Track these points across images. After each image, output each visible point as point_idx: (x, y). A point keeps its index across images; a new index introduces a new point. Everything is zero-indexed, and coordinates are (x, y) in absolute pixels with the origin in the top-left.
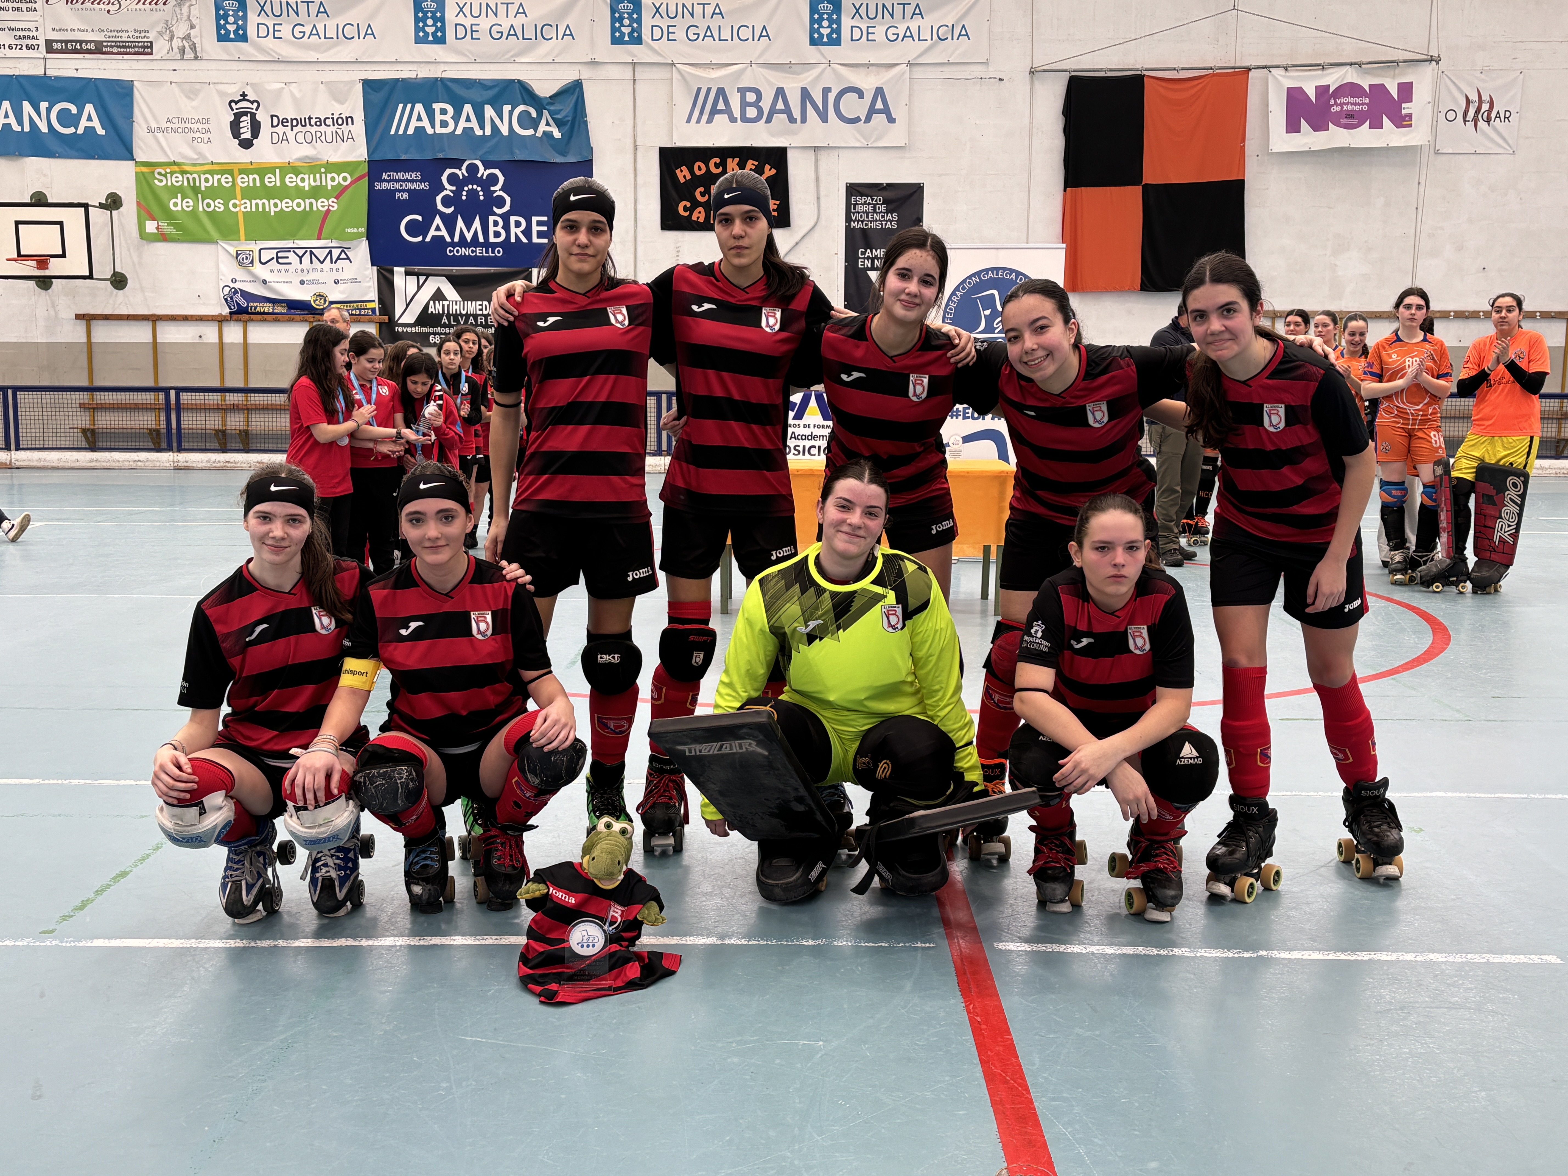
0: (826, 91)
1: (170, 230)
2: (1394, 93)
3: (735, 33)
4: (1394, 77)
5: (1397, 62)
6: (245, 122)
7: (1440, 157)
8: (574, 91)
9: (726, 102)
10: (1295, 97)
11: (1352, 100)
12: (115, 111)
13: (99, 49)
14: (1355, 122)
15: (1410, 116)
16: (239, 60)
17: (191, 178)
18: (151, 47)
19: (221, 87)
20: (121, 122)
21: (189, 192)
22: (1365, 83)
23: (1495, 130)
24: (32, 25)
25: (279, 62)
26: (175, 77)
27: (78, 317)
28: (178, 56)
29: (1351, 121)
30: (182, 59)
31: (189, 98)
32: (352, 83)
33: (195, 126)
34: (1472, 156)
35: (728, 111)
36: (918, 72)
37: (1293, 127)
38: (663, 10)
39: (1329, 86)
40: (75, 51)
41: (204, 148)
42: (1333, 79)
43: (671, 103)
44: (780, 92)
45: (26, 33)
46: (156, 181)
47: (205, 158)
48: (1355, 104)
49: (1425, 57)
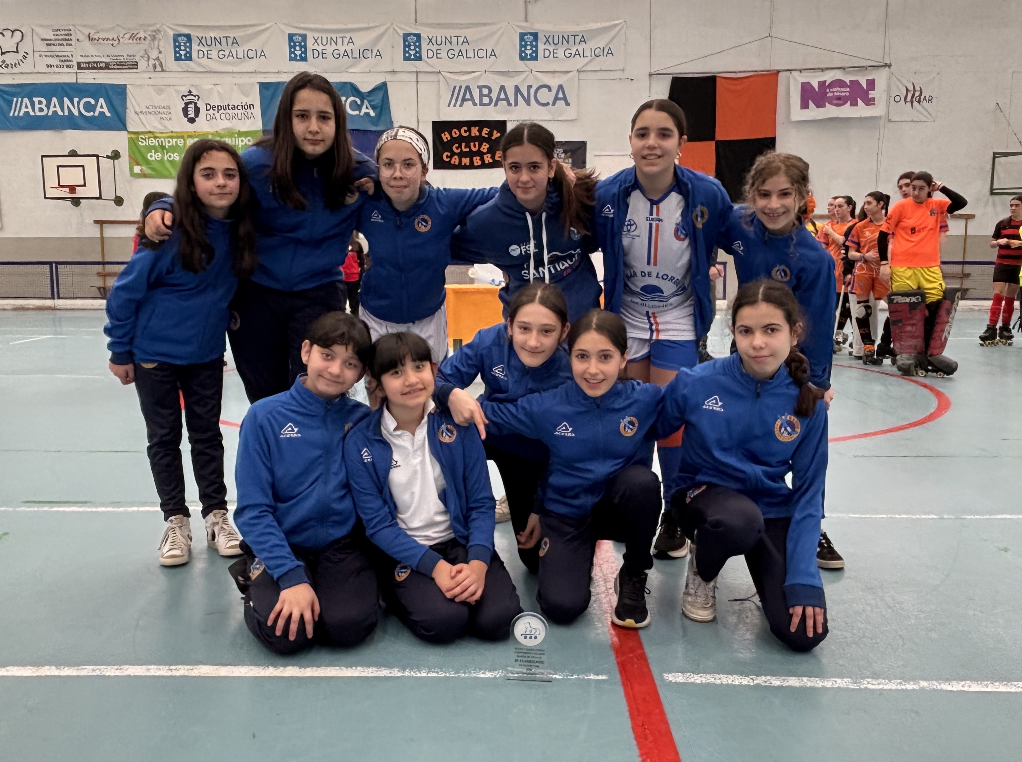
0: (530, 87)
1: (148, 171)
2: (864, 85)
3: (476, 54)
4: (864, 76)
5: (865, 67)
6: (191, 108)
7: (891, 124)
8: (382, 88)
9: (471, 95)
10: (806, 89)
11: (838, 89)
12: (116, 102)
13: (107, 66)
14: (841, 102)
15: (873, 99)
16: (188, 72)
17: (160, 140)
18: (137, 65)
19: (176, 87)
20: (120, 109)
21: (160, 149)
22: (847, 79)
23: (923, 107)
24: (69, 54)
25: (210, 72)
26: (150, 82)
27: (96, 222)
28: (152, 70)
29: (839, 101)
30: (155, 71)
31: (158, 93)
32: (253, 84)
33: (162, 111)
34: (910, 123)
35: (472, 99)
36: (582, 75)
37: (804, 106)
38: (434, 41)
39: (825, 81)
40: (94, 68)
41: (167, 123)
42: (829, 77)
43: (439, 96)
44: (502, 88)
45: (66, 58)
46: (140, 143)
47: (168, 129)
48: (842, 92)
49: (881, 64)
